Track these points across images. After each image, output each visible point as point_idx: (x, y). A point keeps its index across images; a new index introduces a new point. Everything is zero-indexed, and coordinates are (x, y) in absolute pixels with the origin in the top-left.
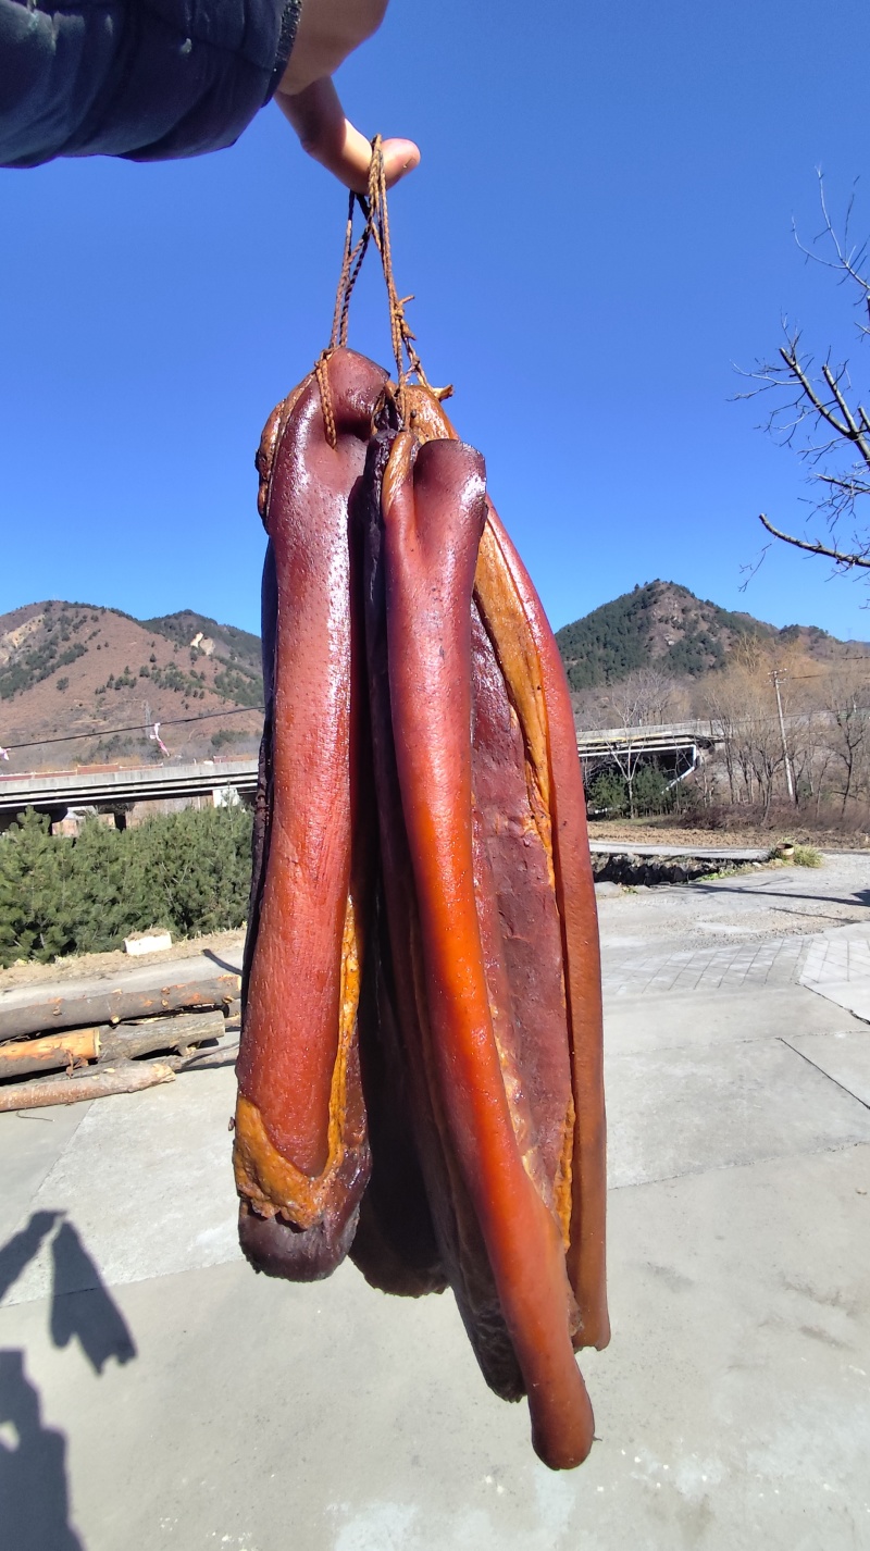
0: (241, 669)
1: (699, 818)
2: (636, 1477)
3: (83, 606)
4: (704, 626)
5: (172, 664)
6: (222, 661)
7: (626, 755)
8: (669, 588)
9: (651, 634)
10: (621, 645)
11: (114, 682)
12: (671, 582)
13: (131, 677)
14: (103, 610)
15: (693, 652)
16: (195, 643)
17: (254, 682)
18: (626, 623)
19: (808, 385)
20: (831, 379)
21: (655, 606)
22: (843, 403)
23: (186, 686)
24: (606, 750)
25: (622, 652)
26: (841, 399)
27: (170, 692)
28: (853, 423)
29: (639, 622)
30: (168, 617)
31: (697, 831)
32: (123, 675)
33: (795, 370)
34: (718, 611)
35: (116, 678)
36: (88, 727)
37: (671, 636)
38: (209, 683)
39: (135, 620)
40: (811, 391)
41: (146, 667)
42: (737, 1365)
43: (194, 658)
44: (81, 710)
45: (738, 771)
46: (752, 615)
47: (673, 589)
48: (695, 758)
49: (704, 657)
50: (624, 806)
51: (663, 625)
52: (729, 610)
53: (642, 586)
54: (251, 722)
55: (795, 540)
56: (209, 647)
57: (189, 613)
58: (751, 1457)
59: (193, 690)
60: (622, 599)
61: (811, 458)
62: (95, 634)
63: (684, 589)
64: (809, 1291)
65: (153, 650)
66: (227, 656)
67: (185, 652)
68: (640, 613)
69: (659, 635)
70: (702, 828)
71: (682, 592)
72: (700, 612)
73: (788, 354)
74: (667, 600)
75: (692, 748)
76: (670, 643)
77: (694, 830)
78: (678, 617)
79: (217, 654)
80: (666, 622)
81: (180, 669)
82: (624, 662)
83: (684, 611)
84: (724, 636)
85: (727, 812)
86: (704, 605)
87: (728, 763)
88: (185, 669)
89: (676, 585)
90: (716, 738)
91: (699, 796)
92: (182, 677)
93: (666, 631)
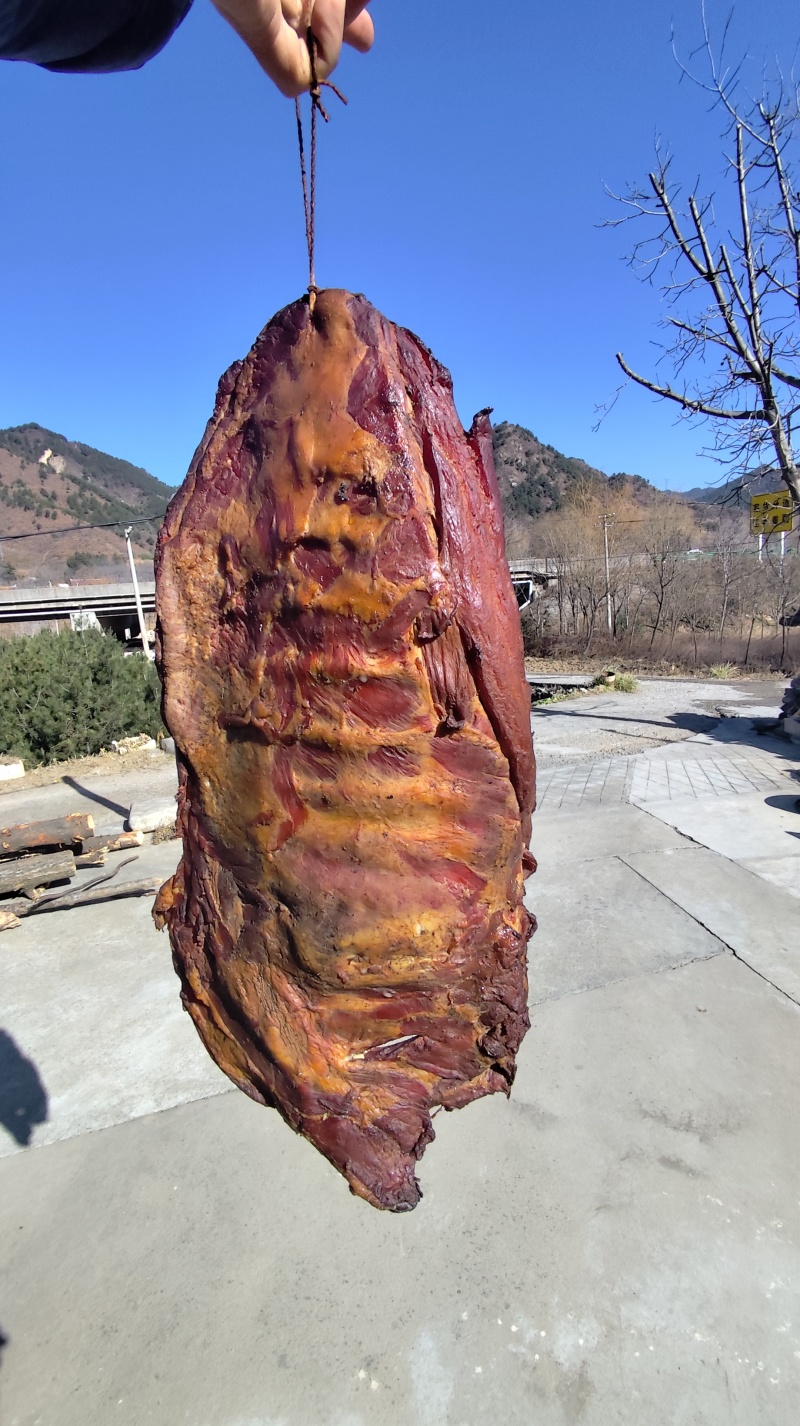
0: (95, 490)
1: (533, 647)
2: (514, 1350)
4: (544, 470)
5: (19, 482)
6: (74, 480)
8: (515, 431)
12: (518, 426)
15: (533, 494)
16: (43, 460)
17: (109, 504)
19: (673, 217)
20: (696, 212)
21: (502, 447)
22: (705, 240)
23: (36, 505)
26: (703, 235)
27: (19, 511)
28: (711, 263)
30: (11, 430)
33: (662, 199)
34: (558, 456)
37: (515, 478)
38: (61, 503)
40: (675, 224)
42: (603, 1207)
43: (43, 476)
45: (567, 606)
46: (586, 462)
47: (519, 432)
48: (531, 592)
49: (543, 500)
51: (508, 466)
52: (567, 456)
54: (108, 545)
55: (646, 381)
56: (59, 465)
57: (35, 427)
58: (624, 1311)
59: (45, 509)
61: (672, 296)
63: (530, 433)
64: (663, 1118)
66: (80, 476)
67: (33, 469)
69: (504, 476)
70: (534, 656)
71: (527, 435)
72: (541, 456)
73: (657, 181)
74: (513, 443)
75: (528, 584)
76: (513, 484)
78: (522, 460)
79: (68, 472)
80: (511, 464)
81: (28, 487)
83: (527, 454)
84: (562, 480)
85: (555, 642)
86: (545, 450)
87: (559, 598)
88: (35, 487)
89: (522, 429)
90: (550, 575)
91: (534, 627)
92: (32, 496)
93: (511, 473)
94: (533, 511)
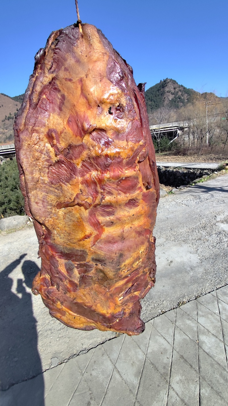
1: (180, 152)
4: (180, 93)
7: (158, 133)
8: (170, 81)
9: (165, 97)
10: (156, 101)
12: (171, 79)
13: (12, 116)
15: (176, 102)
18: (158, 93)
21: (166, 87)
24: (152, 132)
25: (156, 103)
29: (161, 93)
30: (20, 96)
31: (179, 156)
32: (9, 115)
34: (184, 88)
35: (7, 116)
36: (2, 132)
37: (170, 97)
39: (10, 97)
45: (191, 137)
46: (194, 89)
47: (171, 81)
48: (178, 133)
49: (179, 103)
50: (157, 149)
51: (168, 93)
52: (187, 88)
53: (162, 80)
60: (157, 85)
63: (175, 81)
65: (17, 107)
68: (162, 89)
69: (167, 97)
71: (174, 82)
72: (179, 89)
74: (170, 85)
75: (177, 130)
76: (170, 99)
77: (178, 156)
78: (173, 91)
80: (169, 92)
82: (157, 106)
83: (174, 89)
84: (186, 96)
85: (188, 150)
86: (180, 86)
87: (189, 134)
89: (173, 80)
90: (185, 127)
91: (179, 145)
93: (169, 95)
94: (177, 107)
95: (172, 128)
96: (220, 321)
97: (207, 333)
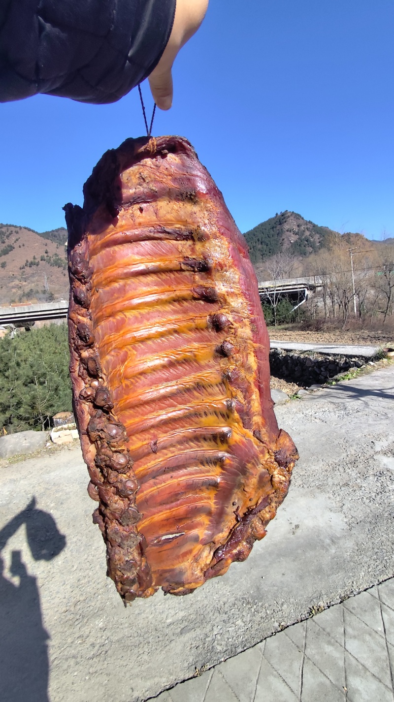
1: (310, 325)
3: (10, 226)
4: (307, 233)
5: (56, 254)
7: (273, 294)
8: (291, 215)
9: (283, 238)
10: (269, 243)
11: (28, 263)
12: (293, 212)
13: (37, 261)
14: (20, 228)
15: (302, 246)
16: (66, 243)
18: (272, 232)
21: (285, 224)
23: (63, 265)
24: (263, 292)
25: (269, 246)
27: (56, 268)
29: (278, 231)
30: (53, 231)
31: (309, 332)
32: (32, 260)
34: (314, 226)
35: (29, 261)
36: (18, 285)
37: (292, 238)
39: (37, 233)
41: (44, 256)
44: (13, 277)
45: (328, 301)
46: (330, 228)
47: (294, 215)
48: (306, 295)
50: (272, 320)
51: (289, 233)
52: (319, 226)
53: (279, 214)
57: (63, 229)
59: (67, 266)
60: (270, 220)
62: (17, 240)
63: (299, 215)
65: (46, 247)
67: (62, 248)
68: (278, 227)
69: (287, 237)
70: (311, 330)
71: (298, 217)
72: (306, 227)
74: (290, 221)
75: (305, 290)
76: (292, 241)
77: (308, 332)
78: (296, 229)
80: (290, 231)
81: (60, 257)
82: (270, 251)
83: (298, 226)
84: (317, 238)
85: (324, 322)
86: (308, 223)
87: (324, 297)
88: (63, 256)
89: (295, 213)
90: (317, 285)
91: (309, 314)
92: (61, 261)
93: (290, 236)
94: (304, 254)
95: (296, 287)
96: (386, 648)
97: (363, 672)
